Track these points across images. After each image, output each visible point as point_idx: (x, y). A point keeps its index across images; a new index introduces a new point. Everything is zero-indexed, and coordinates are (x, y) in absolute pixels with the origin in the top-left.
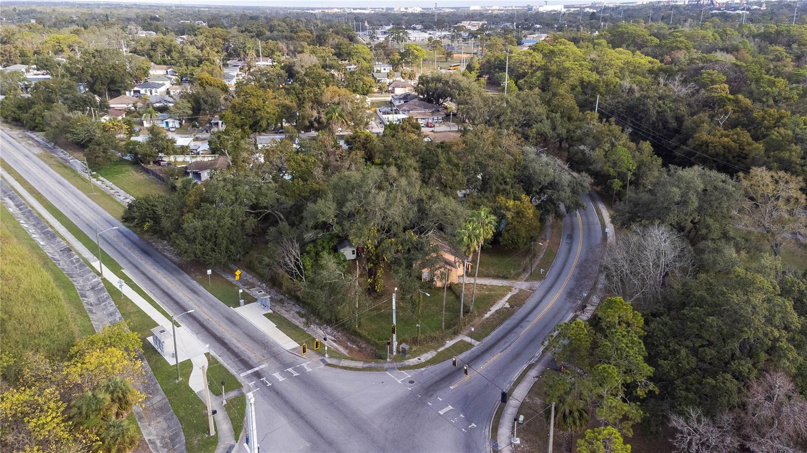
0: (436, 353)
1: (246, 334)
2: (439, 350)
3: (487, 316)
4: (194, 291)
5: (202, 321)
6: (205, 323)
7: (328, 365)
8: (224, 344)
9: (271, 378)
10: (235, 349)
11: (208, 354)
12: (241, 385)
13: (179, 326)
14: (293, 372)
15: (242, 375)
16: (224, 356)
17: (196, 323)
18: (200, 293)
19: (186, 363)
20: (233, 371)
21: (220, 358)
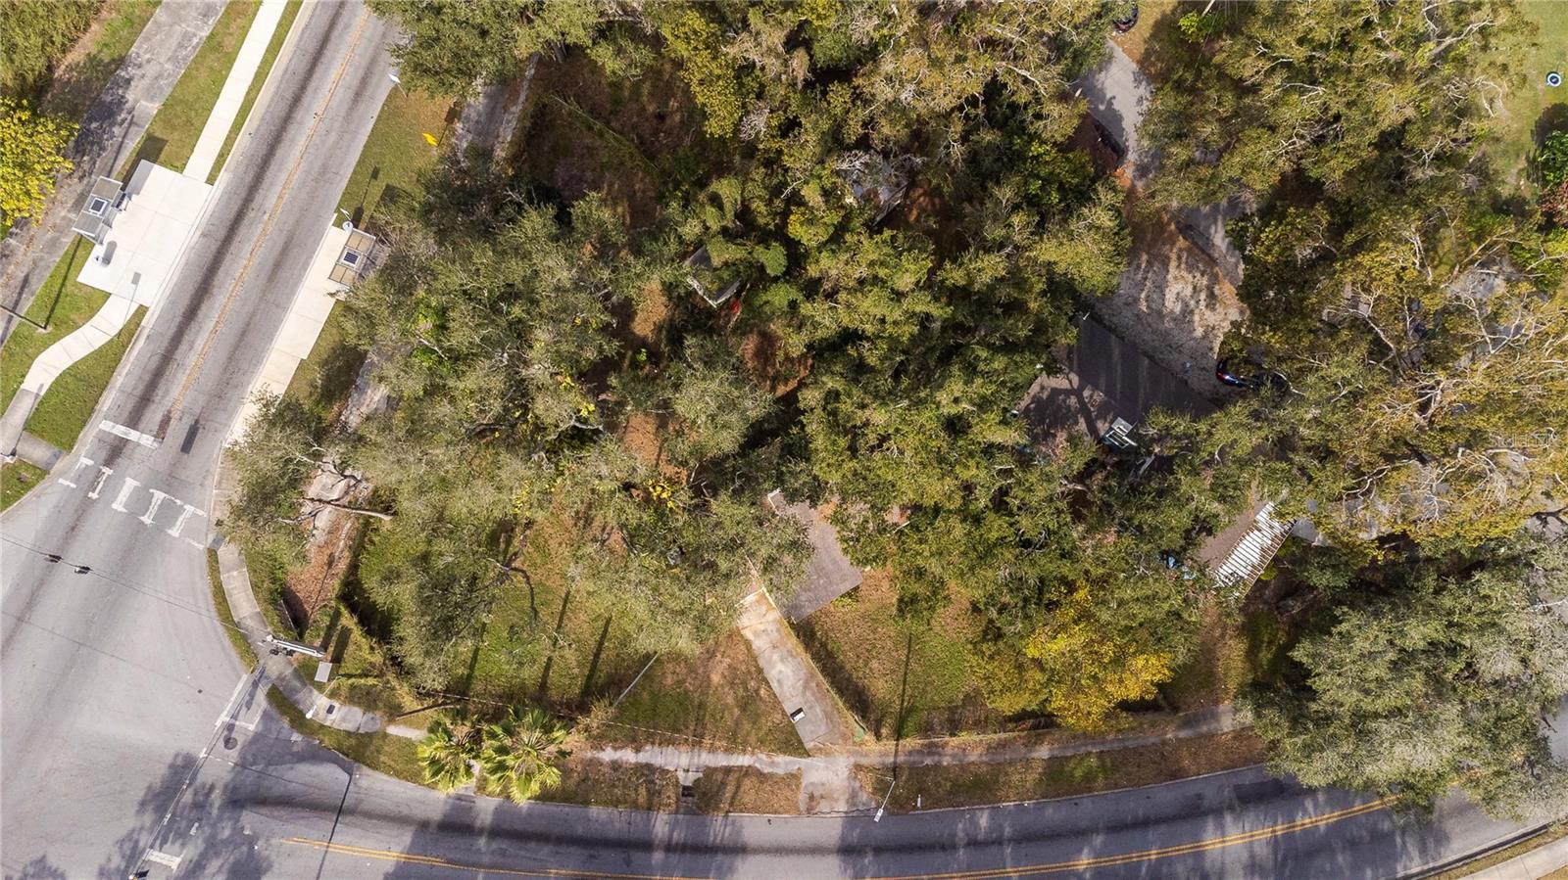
0: (376, 726)
1: (248, 325)
2: (392, 730)
3: (608, 755)
4: (359, 94)
5: (254, 205)
6: (251, 214)
7: (212, 554)
8: (191, 313)
9: (114, 485)
10: (184, 347)
11: (142, 311)
12: (71, 447)
13: (211, 180)
14: (154, 508)
15: (105, 424)
16: (151, 347)
17: (240, 202)
18: (362, 107)
19: (97, 299)
20: (108, 400)
21: (141, 343)
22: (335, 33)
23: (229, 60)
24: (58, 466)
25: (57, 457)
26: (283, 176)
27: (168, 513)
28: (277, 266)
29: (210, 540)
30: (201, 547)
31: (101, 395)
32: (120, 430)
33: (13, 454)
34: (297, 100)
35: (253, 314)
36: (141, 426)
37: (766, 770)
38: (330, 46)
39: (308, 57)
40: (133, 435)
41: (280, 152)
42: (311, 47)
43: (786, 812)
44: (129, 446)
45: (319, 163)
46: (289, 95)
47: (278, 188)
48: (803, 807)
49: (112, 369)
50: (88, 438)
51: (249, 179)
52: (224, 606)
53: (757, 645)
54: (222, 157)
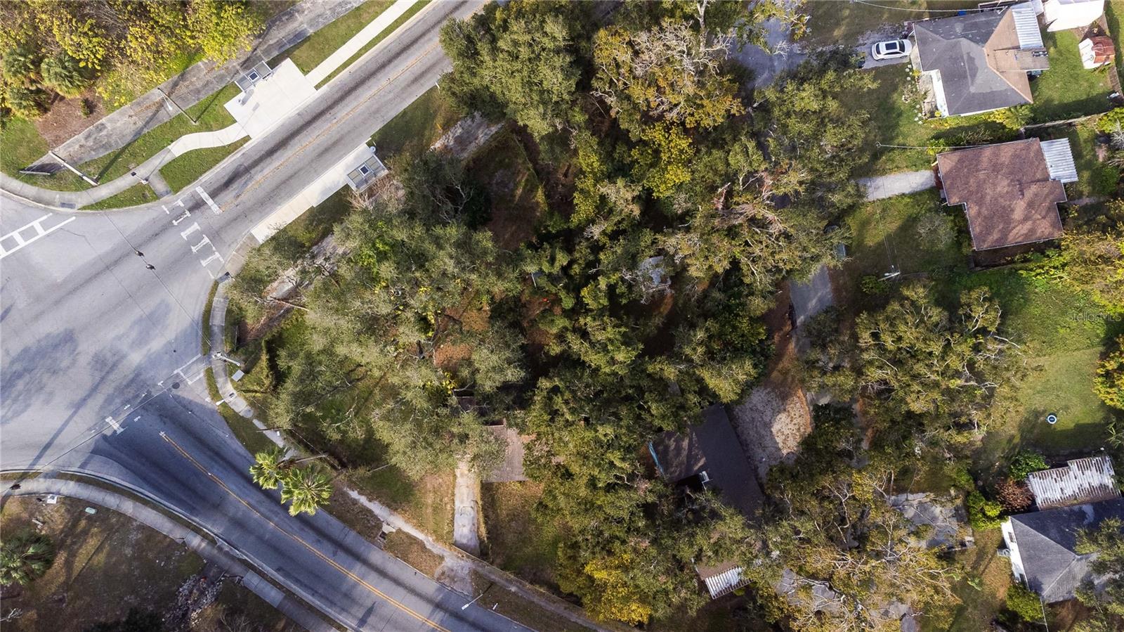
0: (249, 416)
1: (296, 173)
2: (256, 422)
3: (354, 494)
4: (416, 80)
5: (332, 111)
6: (328, 116)
7: (216, 284)
8: (271, 152)
9: (188, 223)
10: (258, 168)
11: (247, 139)
12: (177, 192)
13: (317, 87)
14: (200, 245)
15: (198, 189)
16: (243, 160)
17: (325, 106)
18: (414, 87)
19: (227, 121)
20: (207, 177)
21: (239, 155)
22: (422, 41)
23: (361, 26)
24: (165, 198)
25: (167, 193)
26: (355, 104)
27: (206, 251)
28: (326, 150)
29: (219, 277)
30: (213, 278)
31: (205, 172)
32: (205, 196)
33: (147, 180)
34: (383, 66)
35: (300, 170)
36: (216, 200)
37: (428, 547)
38: (416, 46)
39: (401, 46)
40: (210, 202)
41: (360, 90)
42: (407, 41)
43: (426, 574)
44: (205, 207)
45: (376, 106)
46: (380, 61)
47: (349, 109)
48: (436, 576)
49: (217, 161)
50: (187, 191)
51: (336, 96)
52: (208, 314)
53: (459, 480)
54: (330, 77)
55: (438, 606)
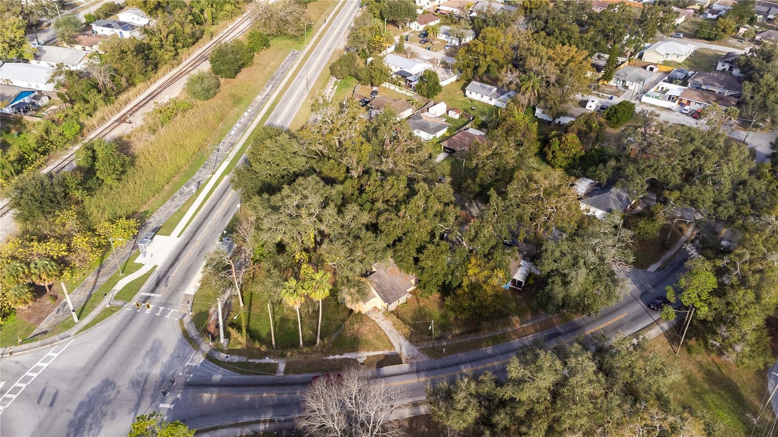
0: (244, 360)
2: (250, 361)
5: (192, 240)
6: (191, 242)
7: (181, 321)
8: (172, 265)
9: (146, 307)
10: (170, 273)
11: (156, 266)
12: (130, 300)
13: (179, 236)
14: (160, 311)
15: (143, 293)
16: (159, 274)
17: (188, 240)
18: (226, 218)
19: (140, 266)
20: (144, 287)
21: (155, 273)
23: (185, 213)
24: (125, 306)
25: (125, 303)
26: (202, 233)
27: (165, 312)
29: (180, 317)
30: (177, 319)
31: (141, 286)
32: (148, 294)
33: (109, 305)
34: (206, 218)
36: (155, 292)
40: (153, 294)
41: (201, 229)
42: (210, 208)
44: (152, 297)
46: (203, 218)
47: (200, 236)
48: (404, 362)
49: (145, 281)
50: (136, 298)
51: (190, 235)
52: (185, 333)
53: (377, 321)
54: (182, 232)
55: (418, 372)
